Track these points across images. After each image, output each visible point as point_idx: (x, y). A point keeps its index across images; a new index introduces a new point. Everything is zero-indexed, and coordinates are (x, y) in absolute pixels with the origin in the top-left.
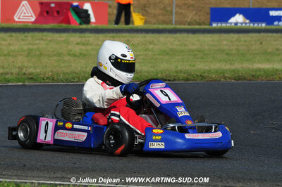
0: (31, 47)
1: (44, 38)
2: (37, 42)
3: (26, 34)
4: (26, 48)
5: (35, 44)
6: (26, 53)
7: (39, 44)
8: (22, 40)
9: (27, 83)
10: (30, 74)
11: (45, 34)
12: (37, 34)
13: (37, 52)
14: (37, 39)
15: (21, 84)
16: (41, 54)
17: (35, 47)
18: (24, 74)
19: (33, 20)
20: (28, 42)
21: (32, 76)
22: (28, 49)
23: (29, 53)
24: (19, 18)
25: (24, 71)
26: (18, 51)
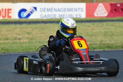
0: (106, 30)
1: (114, 25)
2: (109, 27)
3: (103, 23)
4: (103, 31)
5: (109, 29)
6: (103, 34)
7: (111, 28)
8: (101, 26)
9: (106, 49)
10: (107, 44)
11: (114, 22)
12: (109, 23)
13: (110, 33)
14: (109, 26)
15: (102, 50)
16: (113, 34)
17: (109, 30)
18: (104, 44)
19: (106, 15)
20: (104, 27)
21: (109, 45)
22: (105, 31)
23: (105, 34)
24: (97, 15)
25: (104, 42)
26: (99, 33)
